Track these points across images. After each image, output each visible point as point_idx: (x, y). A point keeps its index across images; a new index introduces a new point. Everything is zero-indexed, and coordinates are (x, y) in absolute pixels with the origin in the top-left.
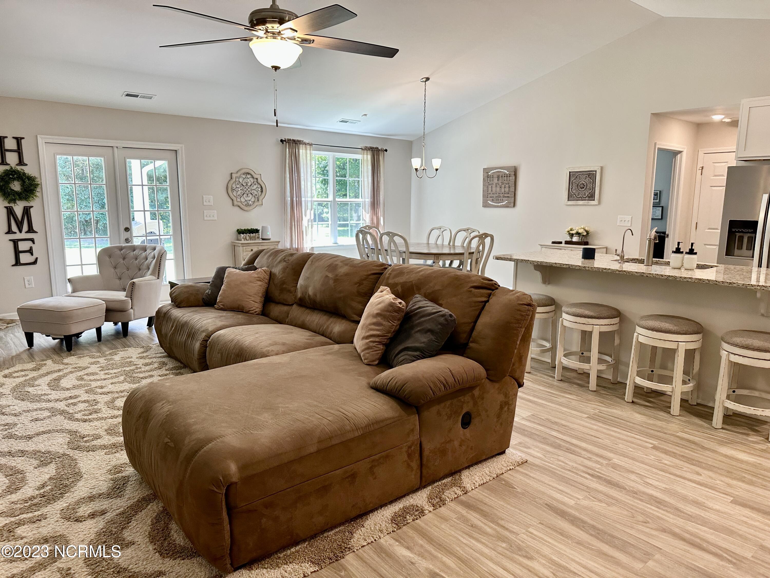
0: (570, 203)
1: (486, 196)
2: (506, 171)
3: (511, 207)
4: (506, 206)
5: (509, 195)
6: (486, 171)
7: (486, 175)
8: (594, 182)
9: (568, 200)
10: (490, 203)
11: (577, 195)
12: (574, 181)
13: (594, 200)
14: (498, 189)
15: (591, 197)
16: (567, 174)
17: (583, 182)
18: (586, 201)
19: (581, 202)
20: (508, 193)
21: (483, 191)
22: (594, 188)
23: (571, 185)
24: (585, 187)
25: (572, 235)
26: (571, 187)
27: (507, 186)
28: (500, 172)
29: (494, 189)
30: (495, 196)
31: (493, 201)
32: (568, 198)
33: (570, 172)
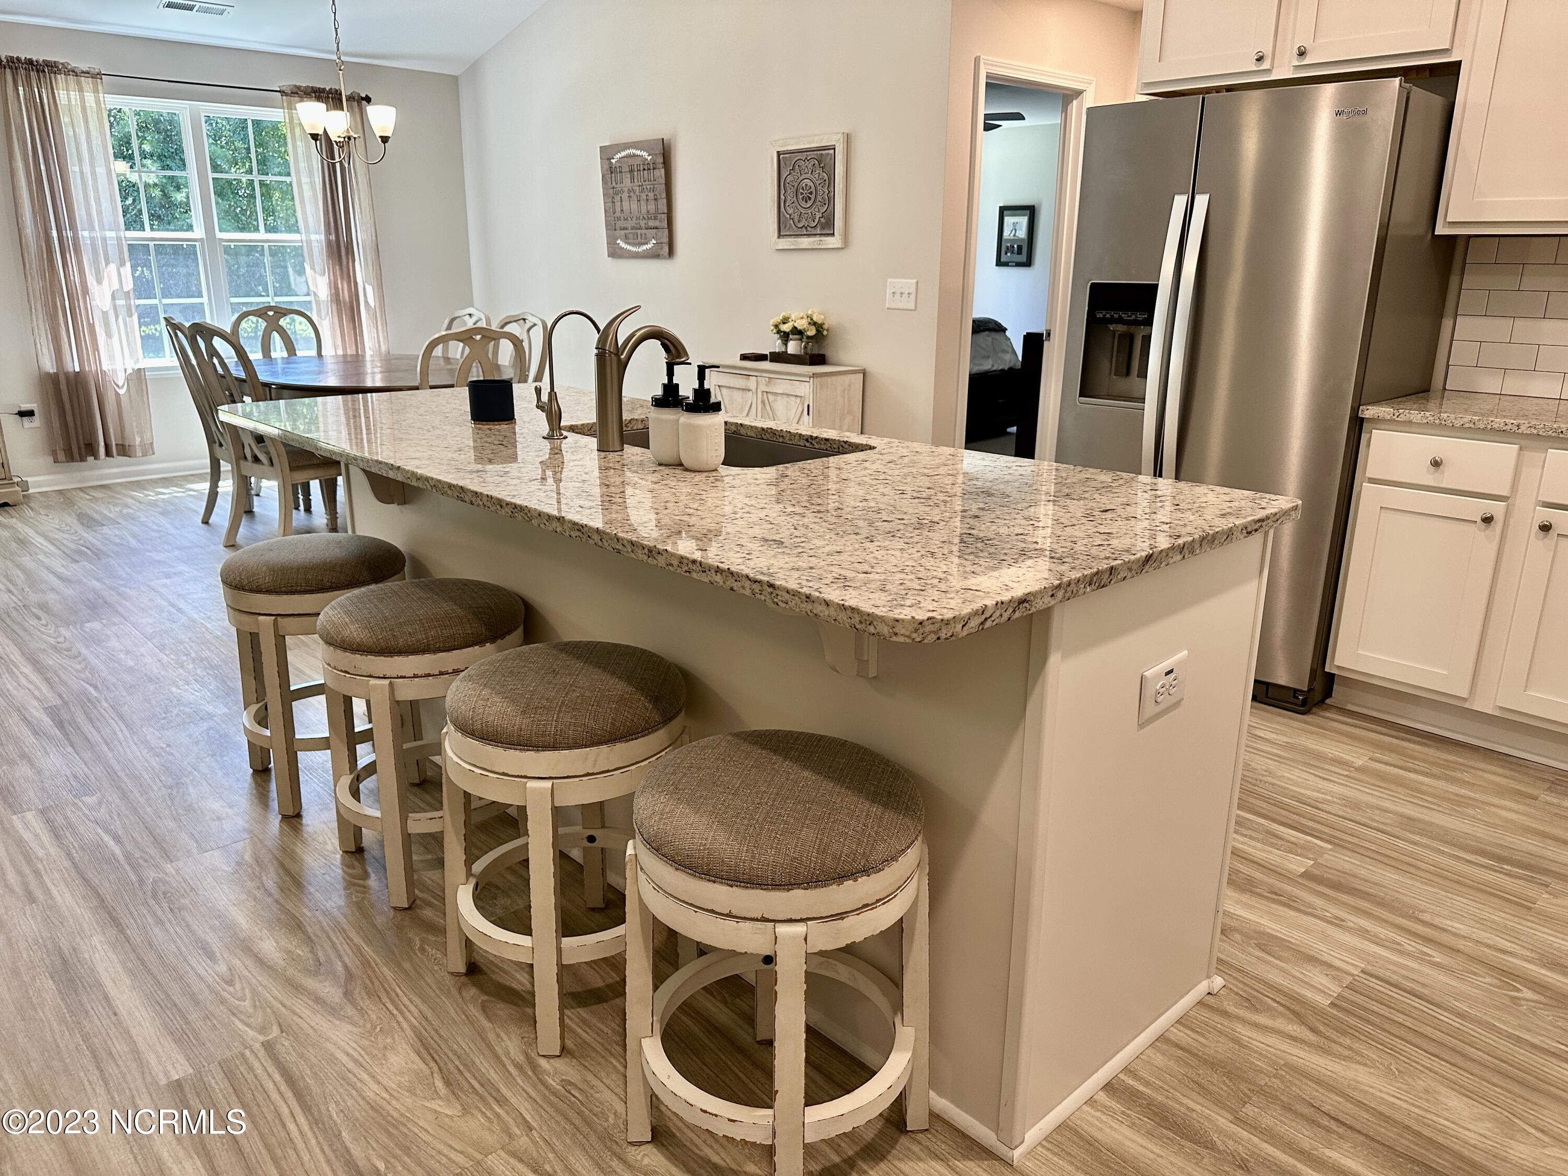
0: (785, 243)
1: (613, 225)
2: (645, 154)
3: (665, 258)
4: (654, 255)
5: (657, 223)
6: (607, 153)
7: (606, 167)
8: (830, 181)
9: (780, 236)
10: (622, 245)
11: (796, 220)
12: (789, 179)
13: (833, 234)
14: (634, 206)
15: (826, 226)
16: (772, 159)
17: (810, 183)
18: (817, 238)
19: (805, 242)
20: (655, 218)
21: (606, 211)
22: (831, 200)
23: (783, 192)
24: (813, 197)
25: (785, 337)
26: (782, 197)
27: (651, 195)
28: (634, 156)
29: (626, 205)
30: (629, 224)
31: (626, 239)
32: (779, 231)
33: (779, 154)
